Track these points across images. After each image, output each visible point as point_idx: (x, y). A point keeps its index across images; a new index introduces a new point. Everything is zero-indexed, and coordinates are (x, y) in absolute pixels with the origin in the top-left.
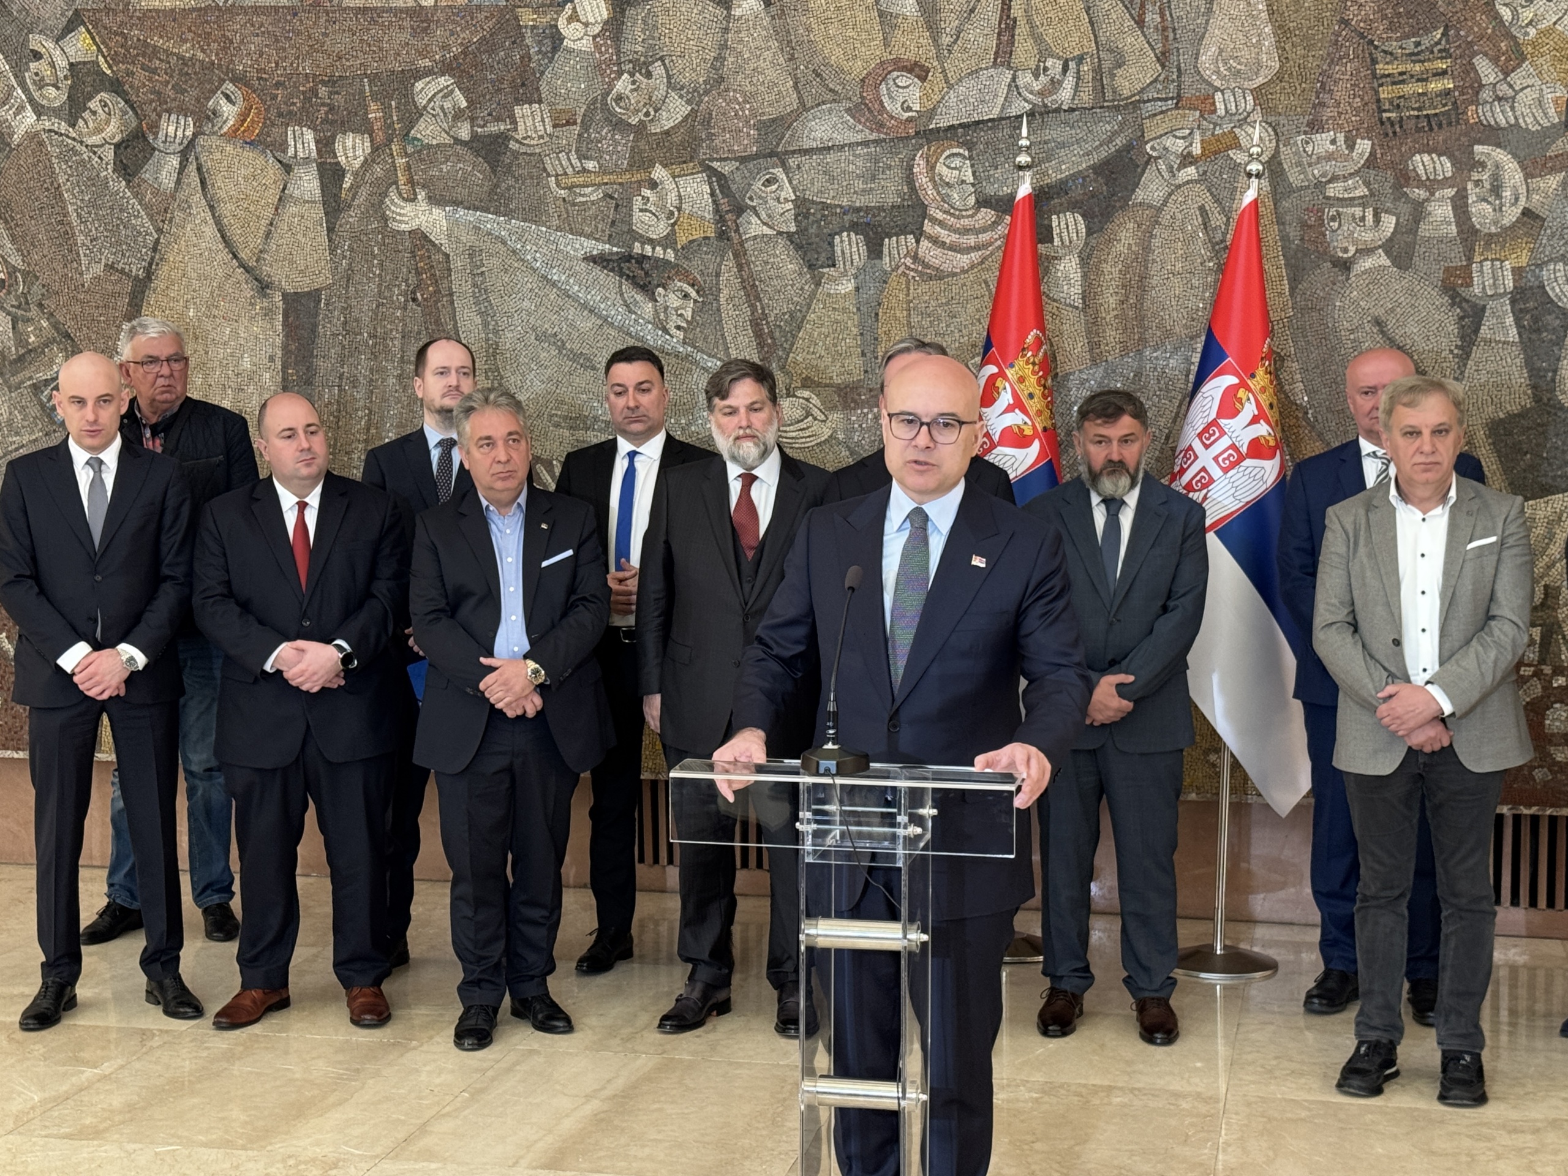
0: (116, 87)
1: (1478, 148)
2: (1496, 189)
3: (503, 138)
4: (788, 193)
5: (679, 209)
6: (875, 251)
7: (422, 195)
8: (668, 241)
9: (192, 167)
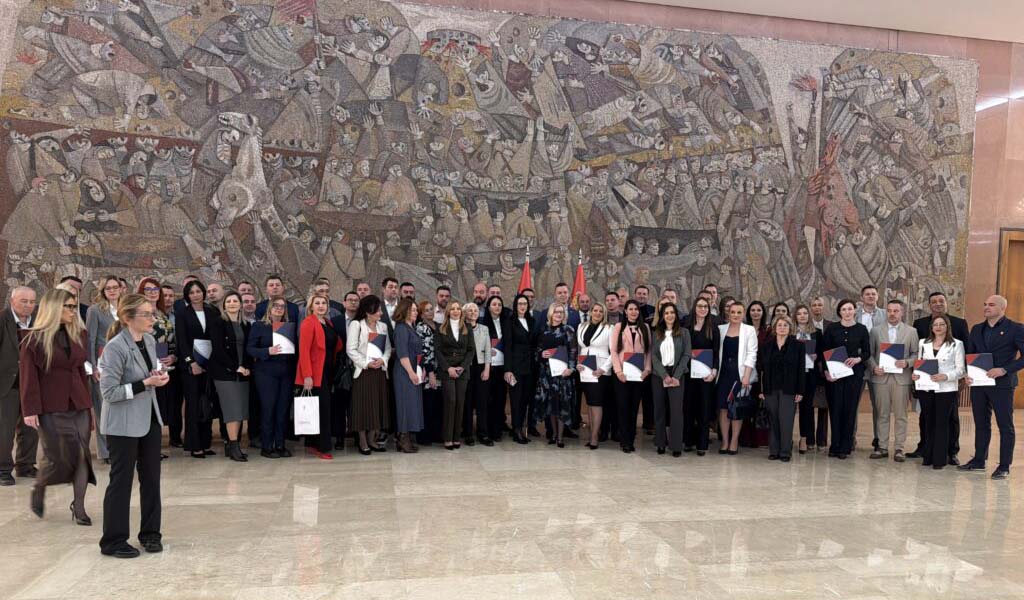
0: (311, 229)
1: (609, 260)
2: (612, 268)
5: (449, 264)
7: (388, 258)
8: (446, 271)
9: (330, 249)
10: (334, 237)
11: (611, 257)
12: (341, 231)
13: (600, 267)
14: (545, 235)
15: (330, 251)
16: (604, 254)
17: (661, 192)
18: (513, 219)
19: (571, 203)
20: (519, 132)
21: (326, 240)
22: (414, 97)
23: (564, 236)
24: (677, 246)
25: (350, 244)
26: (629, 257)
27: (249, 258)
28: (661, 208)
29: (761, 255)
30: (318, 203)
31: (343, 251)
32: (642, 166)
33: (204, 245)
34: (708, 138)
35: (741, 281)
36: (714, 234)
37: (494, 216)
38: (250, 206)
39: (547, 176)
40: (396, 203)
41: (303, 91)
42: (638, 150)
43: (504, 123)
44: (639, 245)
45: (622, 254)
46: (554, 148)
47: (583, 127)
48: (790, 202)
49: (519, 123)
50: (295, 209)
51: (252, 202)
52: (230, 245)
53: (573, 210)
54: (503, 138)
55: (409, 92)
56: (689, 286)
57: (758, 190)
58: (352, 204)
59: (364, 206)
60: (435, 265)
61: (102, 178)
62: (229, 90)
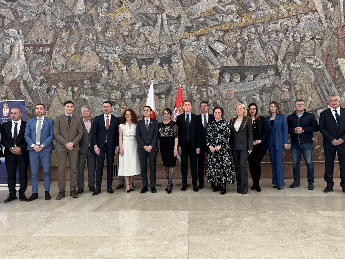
0: (46, 82)
1: (209, 87)
2: (211, 92)
3: (95, 87)
4: (130, 93)
5: (117, 95)
6: (141, 100)
7: (85, 94)
8: (116, 99)
9: (56, 92)
10: (57, 86)
11: (210, 86)
12: (61, 82)
13: (204, 91)
14: (170, 76)
15: (56, 93)
16: (206, 84)
17: (239, 46)
18: (151, 69)
19: (184, 57)
20: (153, 21)
21: (54, 87)
22: (97, 11)
23: (181, 76)
24: (252, 76)
25: (65, 88)
26: (221, 84)
28: (239, 55)
29: (308, 78)
30: (50, 69)
31: (62, 92)
32: (226, 32)
34: (266, 12)
35: (296, 94)
36: (276, 68)
37: (140, 67)
38: (18, 74)
39: (170, 43)
40: (88, 65)
41: (43, 15)
42: (223, 23)
43: (144, 18)
44: (227, 77)
45: (217, 83)
46: (173, 28)
47: (189, 14)
48: (325, 44)
49: (152, 16)
50: (39, 73)
51: (19, 71)
52: (9, 94)
53: (186, 60)
54: (144, 25)
55: (94, 9)
56: (262, 99)
57: (303, 38)
58: (66, 68)
59: (72, 68)
60: (110, 97)
62: (10, 19)
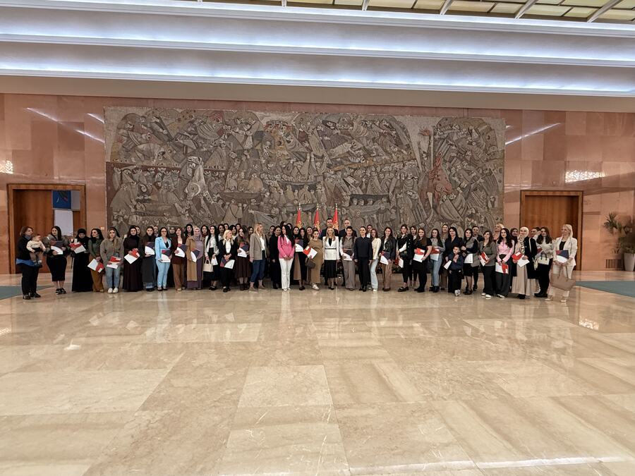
4: (286, 210)
5: (276, 211)
7: (252, 210)
11: (344, 207)
12: (233, 200)
14: (315, 198)
15: (229, 208)
16: (340, 206)
17: (364, 180)
18: (302, 192)
19: (326, 185)
20: (303, 158)
21: (228, 203)
22: (262, 147)
23: (324, 199)
24: (372, 202)
25: (237, 205)
26: (351, 206)
27: (199, 212)
28: (364, 186)
29: (408, 205)
30: (224, 189)
31: (234, 207)
32: (355, 170)
33: (182, 207)
34: (383, 158)
36: (388, 197)
37: (294, 191)
38: (199, 192)
39: (315, 175)
40: (255, 188)
41: (219, 147)
42: (354, 163)
43: (297, 155)
44: (355, 202)
45: (348, 205)
46: (318, 164)
47: (330, 155)
48: (420, 182)
49: (304, 155)
50: (216, 192)
51: (200, 190)
52: (192, 207)
53: (327, 188)
54: (297, 161)
55: (259, 145)
56: (377, 218)
57: (406, 178)
58: (237, 189)
59: (242, 190)
60: (270, 213)
61: (145, 183)
62: (192, 148)
